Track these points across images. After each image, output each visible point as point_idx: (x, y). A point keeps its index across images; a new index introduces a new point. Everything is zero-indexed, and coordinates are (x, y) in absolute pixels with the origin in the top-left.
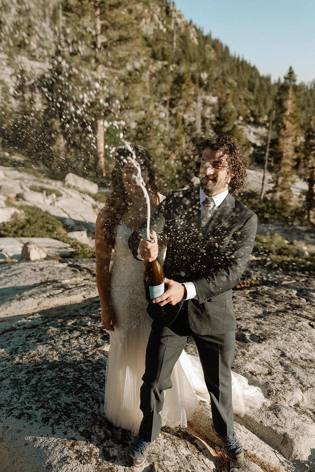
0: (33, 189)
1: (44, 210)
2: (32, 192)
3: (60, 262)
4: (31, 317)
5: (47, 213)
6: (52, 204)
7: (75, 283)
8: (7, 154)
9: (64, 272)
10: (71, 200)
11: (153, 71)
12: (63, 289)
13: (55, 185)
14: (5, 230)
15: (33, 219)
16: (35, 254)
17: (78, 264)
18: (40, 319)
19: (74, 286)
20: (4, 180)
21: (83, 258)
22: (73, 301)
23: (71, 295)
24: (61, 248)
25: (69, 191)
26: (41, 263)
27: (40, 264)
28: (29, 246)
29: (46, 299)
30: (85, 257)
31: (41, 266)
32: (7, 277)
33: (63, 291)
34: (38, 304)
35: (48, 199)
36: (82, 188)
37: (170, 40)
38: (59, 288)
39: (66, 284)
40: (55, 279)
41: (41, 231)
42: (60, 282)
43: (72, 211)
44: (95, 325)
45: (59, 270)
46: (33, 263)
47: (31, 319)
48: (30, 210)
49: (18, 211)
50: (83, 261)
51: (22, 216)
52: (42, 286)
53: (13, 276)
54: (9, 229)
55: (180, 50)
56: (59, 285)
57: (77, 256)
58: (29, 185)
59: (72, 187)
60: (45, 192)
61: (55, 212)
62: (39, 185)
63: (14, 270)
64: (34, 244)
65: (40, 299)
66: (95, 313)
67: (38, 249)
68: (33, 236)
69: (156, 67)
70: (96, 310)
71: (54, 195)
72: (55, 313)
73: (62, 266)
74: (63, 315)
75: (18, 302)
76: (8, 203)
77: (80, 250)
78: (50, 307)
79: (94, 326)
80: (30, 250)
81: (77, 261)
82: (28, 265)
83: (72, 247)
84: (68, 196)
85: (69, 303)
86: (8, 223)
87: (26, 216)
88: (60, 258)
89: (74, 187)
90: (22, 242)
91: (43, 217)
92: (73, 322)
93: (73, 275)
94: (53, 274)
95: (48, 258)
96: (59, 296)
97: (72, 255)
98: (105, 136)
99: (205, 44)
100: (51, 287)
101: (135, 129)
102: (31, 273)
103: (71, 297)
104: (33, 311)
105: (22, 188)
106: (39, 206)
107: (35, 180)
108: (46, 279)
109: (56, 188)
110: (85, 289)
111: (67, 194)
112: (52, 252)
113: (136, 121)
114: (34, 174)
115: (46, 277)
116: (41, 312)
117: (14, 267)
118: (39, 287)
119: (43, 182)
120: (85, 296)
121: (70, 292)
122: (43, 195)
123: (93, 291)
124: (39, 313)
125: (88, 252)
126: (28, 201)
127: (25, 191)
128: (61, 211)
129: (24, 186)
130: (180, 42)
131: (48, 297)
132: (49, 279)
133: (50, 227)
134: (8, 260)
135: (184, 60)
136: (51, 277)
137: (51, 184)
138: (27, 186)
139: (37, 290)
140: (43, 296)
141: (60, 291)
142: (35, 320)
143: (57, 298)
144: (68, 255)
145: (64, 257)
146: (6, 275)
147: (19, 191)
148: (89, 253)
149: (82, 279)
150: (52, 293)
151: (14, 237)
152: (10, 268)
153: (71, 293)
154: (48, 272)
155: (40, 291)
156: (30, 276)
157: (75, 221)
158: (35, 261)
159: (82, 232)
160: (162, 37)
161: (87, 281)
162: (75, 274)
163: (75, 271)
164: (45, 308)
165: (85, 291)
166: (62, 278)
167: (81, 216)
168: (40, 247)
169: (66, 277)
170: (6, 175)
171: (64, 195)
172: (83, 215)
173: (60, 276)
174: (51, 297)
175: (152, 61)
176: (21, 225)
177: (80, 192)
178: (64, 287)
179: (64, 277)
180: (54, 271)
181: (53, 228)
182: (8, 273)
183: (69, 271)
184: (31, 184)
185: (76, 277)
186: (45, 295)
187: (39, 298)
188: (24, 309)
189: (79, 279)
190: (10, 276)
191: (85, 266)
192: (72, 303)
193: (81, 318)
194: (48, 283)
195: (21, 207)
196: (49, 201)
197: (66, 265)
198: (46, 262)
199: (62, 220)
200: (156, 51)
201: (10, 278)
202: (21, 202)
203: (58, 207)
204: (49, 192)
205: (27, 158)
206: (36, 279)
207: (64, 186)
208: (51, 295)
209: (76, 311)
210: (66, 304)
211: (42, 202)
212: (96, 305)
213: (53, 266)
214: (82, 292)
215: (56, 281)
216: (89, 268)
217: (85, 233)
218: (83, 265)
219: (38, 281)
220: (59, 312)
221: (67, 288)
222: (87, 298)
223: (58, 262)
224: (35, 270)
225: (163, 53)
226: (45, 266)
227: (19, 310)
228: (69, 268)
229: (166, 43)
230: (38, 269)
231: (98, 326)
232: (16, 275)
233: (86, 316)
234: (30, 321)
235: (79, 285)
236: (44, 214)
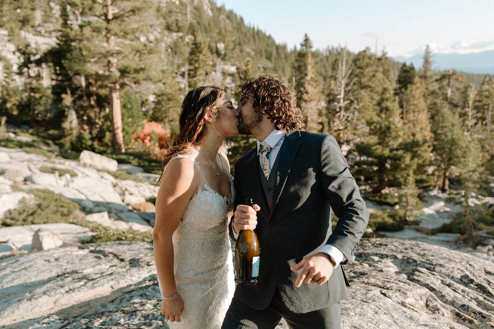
0: (43, 170)
1: (57, 192)
2: (43, 174)
3: (80, 248)
4: (46, 320)
5: (61, 195)
6: (66, 186)
7: (100, 272)
8: (12, 135)
9: (85, 259)
10: (87, 179)
11: (168, 43)
12: (85, 281)
13: (69, 164)
14: (12, 219)
15: (44, 204)
16: (48, 242)
17: (102, 249)
18: (58, 321)
19: (98, 276)
20: (9, 163)
21: (106, 241)
22: (100, 293)
23: (95, 287)
24: (79, 233)
25: (85, 170)
26: (56, 251)
27: (55, 253)
28: (40, 234)
29: (65, 295)
30: (109, 239)
31: (56, 256)
32: (13, 272)
33: (86, 283)
34: (55, 303)
35: (61, 179)
36: (100, 166)
37: (183, 12)
38: (80, 279)
39: (89, 274)
40: (75, 269)
41: (54, 216)
42: (82, 273)
43: (90, 191)
44: (130, 322)
45: (78, 258)
46: (46, 253)
47: (46, 323)
48: (40, 193)
49: (27, 196)
50: (106, 245)
51: (32, 200)
52: (59, 279)
53: (21, 270)
54: (17, 216)
55: (195, 22)
56: (80, 276)
57: (99, 240)
58: (38, 166)
59: (88, 166)
60: (57, 173)
61: (70, 194)
62: (50, 165)
63: (23, 263)
64: (47, 230)
65: (58, 296)
66: (127, 306)
67: (51, 236)
68: (45, 223)
69: (171, 38)
70: (128, 303)
71: (68, 176)
72: (77, 312)
73: (81, 252)
74: (87, 314)
75: (29, 302)
76: (15, 188)
77: (102, 233)
78: (70, 305)
79: (128, 323)
80: (42, 238)
81: (100, 245)
82: (41, 256)
83: (92, 231)
84: (84, 175)
85: (94, 298)
86: (15, 210)
87: (36, 200)
88: (79, 244)
89: (91, 166)
90: (31, 230)
91: (56, 200)
92: (101, 321)
93: (96, 263)
94: (72, 264)
95: (64, 245)
96: (80, 290)
97: (93, 240)
98: (121, 109)
99: (219, 14)
100: (70, 279)
101: (154, 102)
102: (44, 265)
103: (96, 289)
104: (49, 312)
105: (30, 170)
106: (51, 189)
107: (45, 161)
108: (64, 271)
109: (70, 168)
110: (112, 277)
111: (83, 173)
112: (69, 238)
113: (154, 94)
114: (45, 155)
115: (64, 268)
116: (60, 313)
117: (22, 260)
118: (55, 281)
119: (54, 162)
120: (114, 287)
121: (94, 283)
122: (55, 177)
123: (123, 279)
124: (57, 314)
125: (112, 234)
126: (38, 184)
127: (34, 173)
128: (77, 192)
129: (32, 167)
130: (194, 14)
131: (67, 292)
132: (68, 271)
133: (65, 211)
134: (16, 252)
135: (199, 31)
136: (70, 268)
137: (64, 164)
138: (37, 168)
139: (52, 285)
140: (60, 292)
141: (82, 283)
142: (52, 324)
143: (78, 293)
144: (89, 239)
145: (84, 243)
146: (12, 270)
147: (27, 173)
148: (114, 235)
149: (108, 267)
150: (72, 288)
151: (23, 225)
152: (17, 261)
153: (95, 285)
154: (66, 261)
155: (57, 285)
156: (43, 268)
157: (93, 202)
158: (49, 250)
159: (102, 214)
160: (175, 9)
161: (114, 268)
162: (99, 261)
163: (99, 258)
164: (64, 307)
165: (112, 280)
166: (83, 267)
167: (100, 196)
168: (53, 234)
169: (88, 266)
170: (11, 158)
171: (80, 175)
172: (102, 195)
173: (80, 264)
174: (71, 292)
175: (166, 32)
176: (31, 211)
177: (99, 170)
178: (87, 278)
179: (86, 266)
180: (73, 260)
181: (68, 211)
182: (15, 268)
183: (91, 258)
184: (40, 165)
185: (100, 264)
186: (63, 290)
187: (56, 295)
188: (36, 310)
189: (105, 266)
190: (18, 271)
191: (110, 250)
192: (97, 296)
193: (111, 315)
194: (66, 275)
195: (30, 191)
196: (62, 182)
197: (86, 251)
198: (62, 249)
199: (79, 202)
200: (170, 23)
201: (18, 273)
202: (30, 186)
203: (73, 188)
204: (62, 173)
205: (35, 138)
206: (51, 272)
207: (79, 165)
208: (70, 290)
209: (104, 306)
210: (91, 299)
211: (54, 183)
212: (127, 296)
213: (71, 254)
214: (109, 281)
215: (76, 272)
216: (115, 252)
217: (106, 214)
218: (108, 249)
219: (54, 274)
220: (82, 310)
221: (90, 278)
222: (116, 288)
223: (77, 248)
224: (49, 261)
225: (177, 24)
226: (61, 254)
227: (30, 313)
228: (91, 254)
229: (179, 15)
230: (52, 260)
231: (134, 323)
232: (25, 269)
233: (117, 311)
234: (45, 325)
235: (104, 274)
236: (58, 197)
